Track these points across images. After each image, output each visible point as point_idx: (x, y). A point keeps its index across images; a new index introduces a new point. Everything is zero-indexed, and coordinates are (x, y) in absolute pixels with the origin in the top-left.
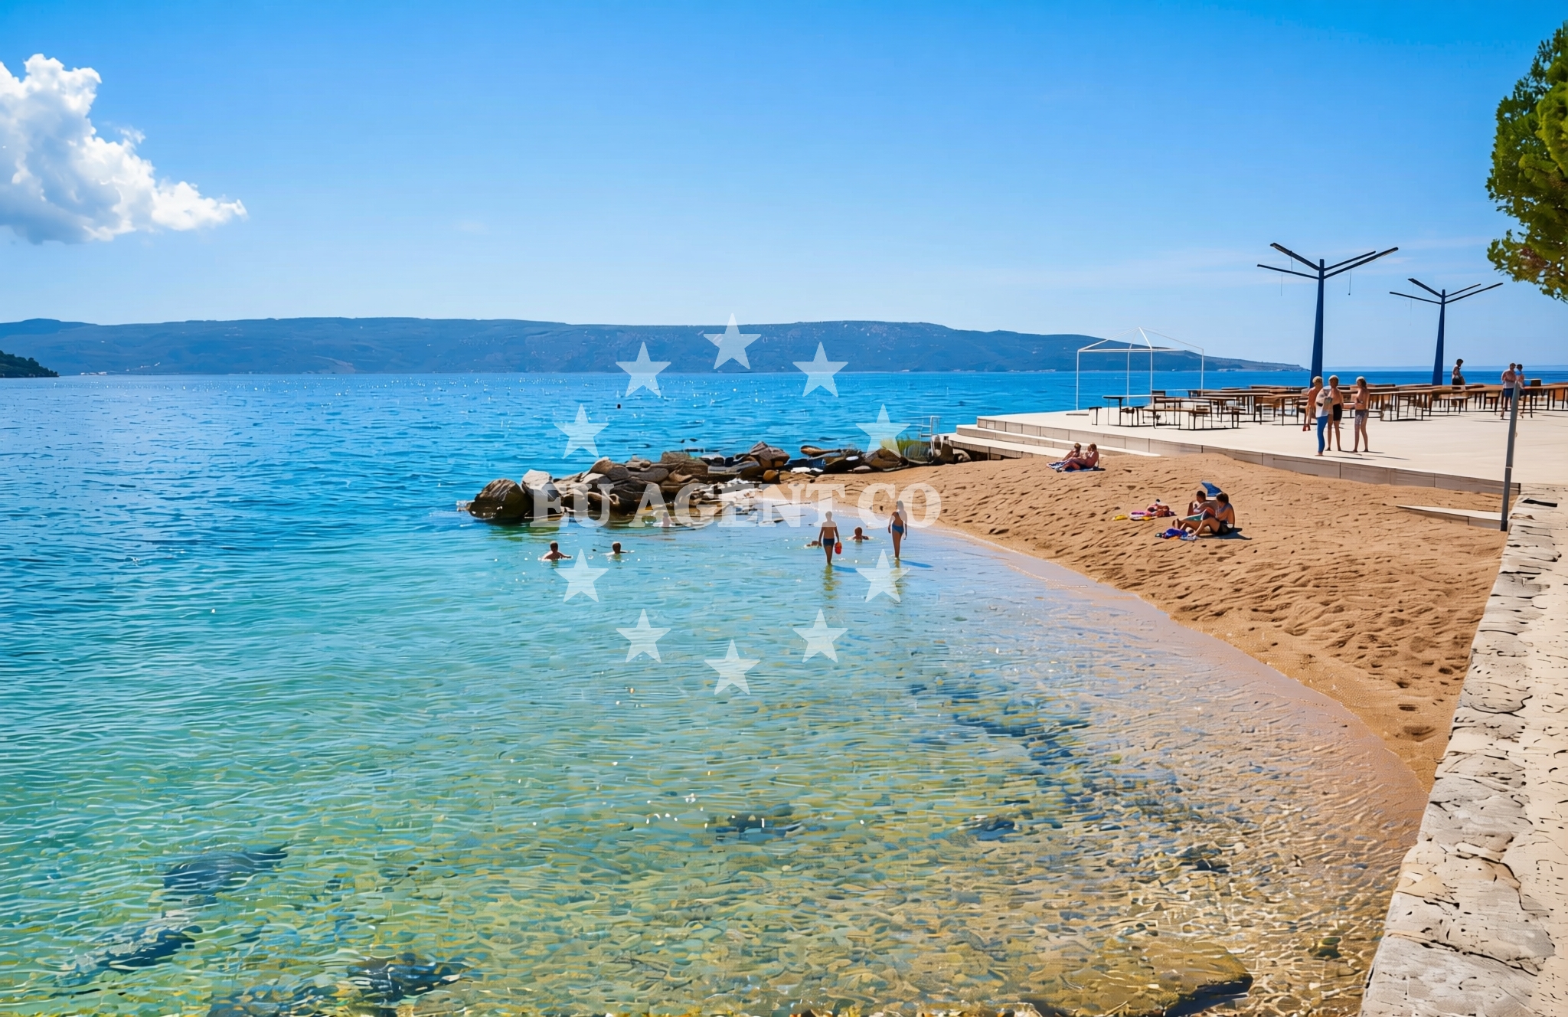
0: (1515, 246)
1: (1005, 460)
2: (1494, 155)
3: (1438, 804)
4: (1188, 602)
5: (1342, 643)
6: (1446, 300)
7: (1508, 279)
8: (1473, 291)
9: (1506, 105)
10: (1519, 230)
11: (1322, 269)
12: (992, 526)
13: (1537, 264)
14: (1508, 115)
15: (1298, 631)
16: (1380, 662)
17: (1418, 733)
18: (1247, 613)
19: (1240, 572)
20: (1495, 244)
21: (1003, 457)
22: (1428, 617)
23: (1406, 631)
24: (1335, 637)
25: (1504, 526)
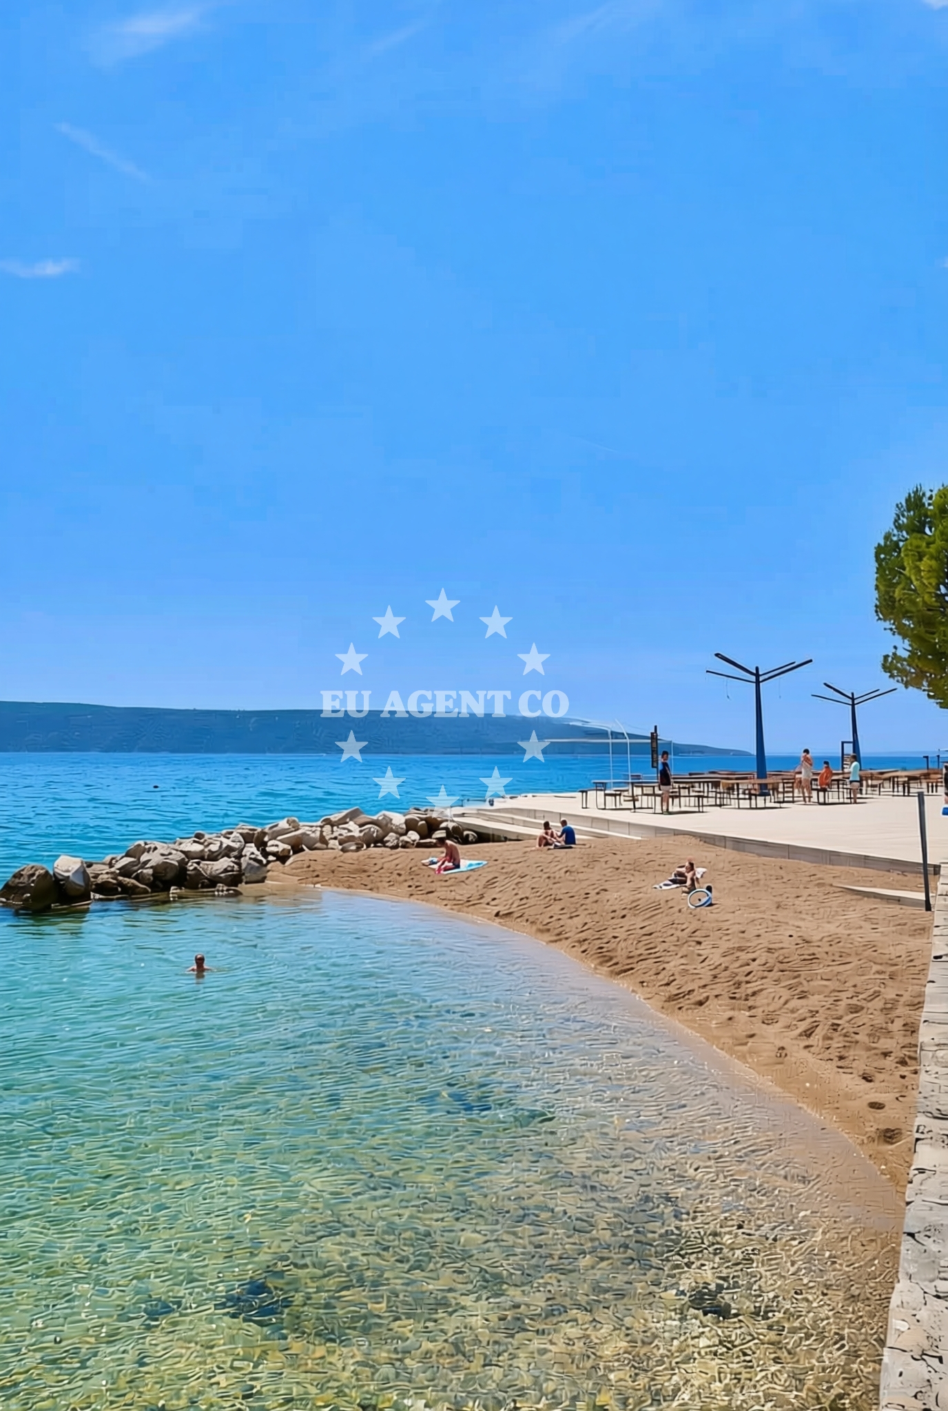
0: (901, 659)
1: (508, 842)
2: (877, 588)
3: (912, 1235)
4: (672, 989)
5: (808, 1033)
6: (856, 702)
7: (901, 686)
8: (875, 694)
9: (879, 550)
10: (903, 648)
11: (757, 675)
12: (496, 909)
13: (921, 674)
14: (882, 556)
15: (769, 1020)
16: (844, 1053)
17: (889, 1136)
18: (725, 1000)
19: (716, 958)
20: (886, 657)
21: (506, 839)
22: (878, 1003)
23: (863, 1018)
24: (803, 1026)
25: (928, 907)
